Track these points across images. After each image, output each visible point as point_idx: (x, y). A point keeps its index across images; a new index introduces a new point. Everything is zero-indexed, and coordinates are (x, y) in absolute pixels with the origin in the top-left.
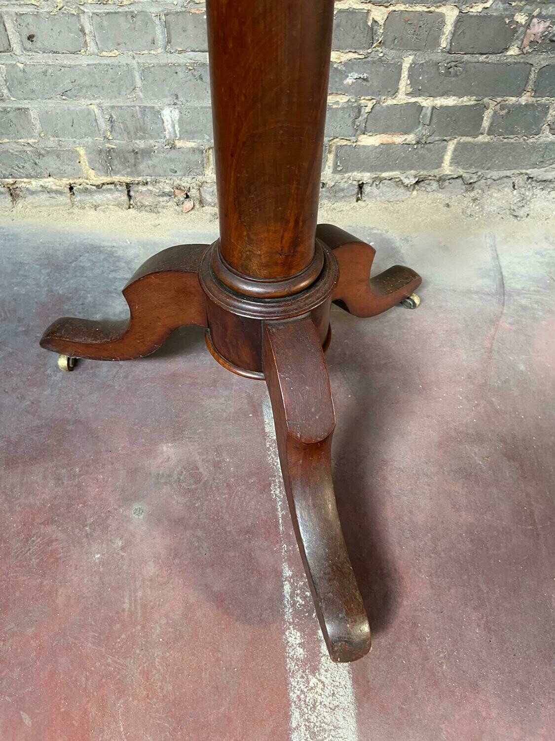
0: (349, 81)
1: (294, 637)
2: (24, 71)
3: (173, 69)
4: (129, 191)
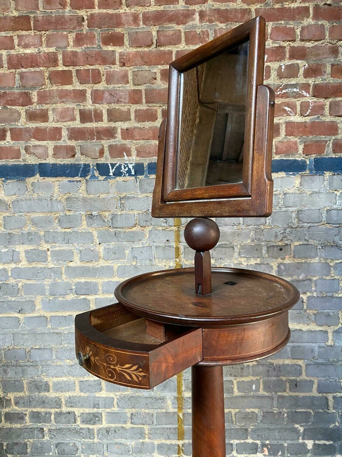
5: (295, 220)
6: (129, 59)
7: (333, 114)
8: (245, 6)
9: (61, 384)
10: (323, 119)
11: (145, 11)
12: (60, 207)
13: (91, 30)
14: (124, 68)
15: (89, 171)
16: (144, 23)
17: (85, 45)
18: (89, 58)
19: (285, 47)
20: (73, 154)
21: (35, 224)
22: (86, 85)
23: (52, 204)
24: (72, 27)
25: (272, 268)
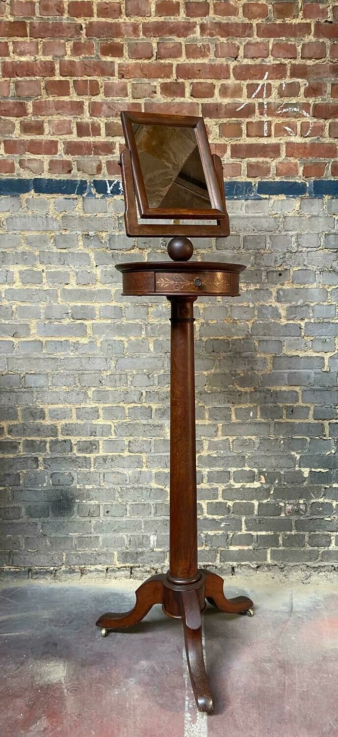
0: (222, 525)
1: (188, 715)
2: (102, 523)
3: (156, 522)
4: (131, 571)
5: (294, 244)
6: (129, 70)
7: (332, 136)
8: (247, 21)
9: (57, 411)
10: (323, 140)
11: (145, 21)
12: (55, 225)
13: (90, 39)
14: (123, 80)
15: (86, 188)
16: (144, 34)
17: (83, 55)
18: (87, 69)
19: (286, 65)
20: (69, 169)
21: (30, 243)
22: (84, 97)
23: (47, 221)
24: (70, 35)
25: (272, 294)
